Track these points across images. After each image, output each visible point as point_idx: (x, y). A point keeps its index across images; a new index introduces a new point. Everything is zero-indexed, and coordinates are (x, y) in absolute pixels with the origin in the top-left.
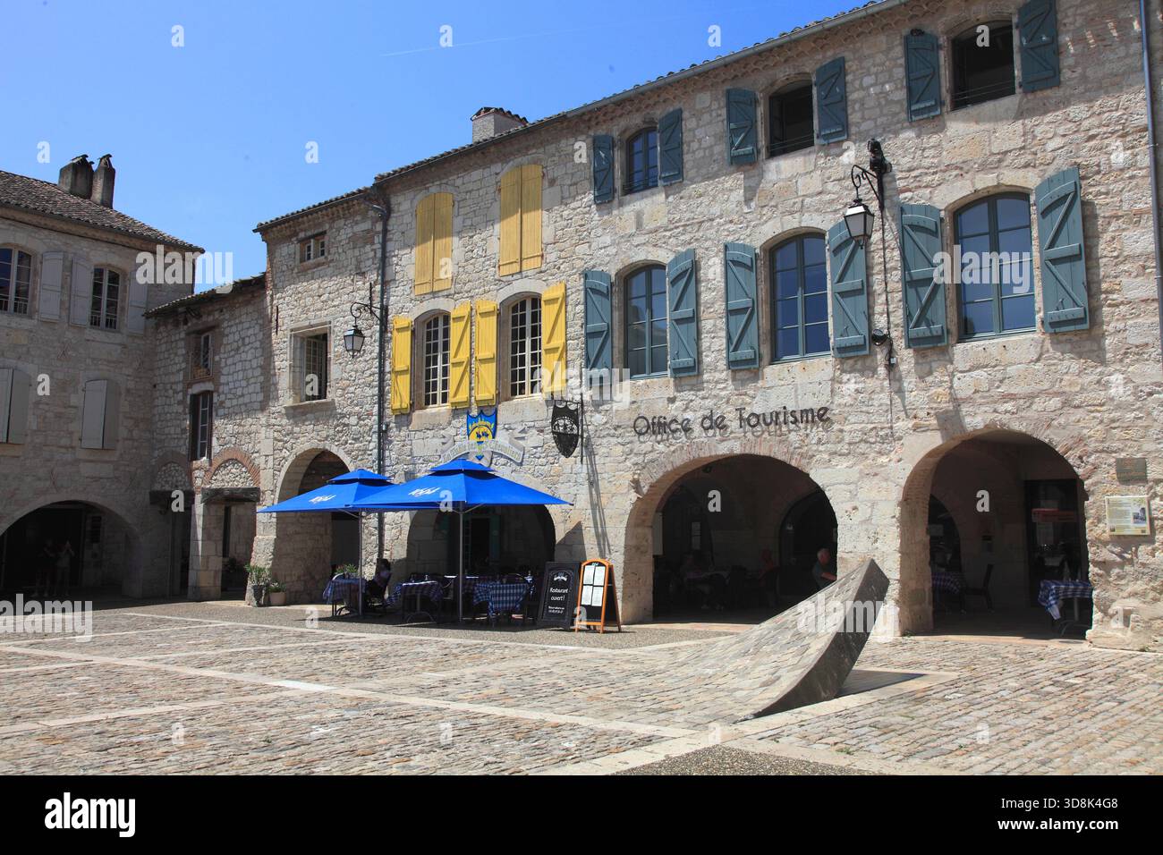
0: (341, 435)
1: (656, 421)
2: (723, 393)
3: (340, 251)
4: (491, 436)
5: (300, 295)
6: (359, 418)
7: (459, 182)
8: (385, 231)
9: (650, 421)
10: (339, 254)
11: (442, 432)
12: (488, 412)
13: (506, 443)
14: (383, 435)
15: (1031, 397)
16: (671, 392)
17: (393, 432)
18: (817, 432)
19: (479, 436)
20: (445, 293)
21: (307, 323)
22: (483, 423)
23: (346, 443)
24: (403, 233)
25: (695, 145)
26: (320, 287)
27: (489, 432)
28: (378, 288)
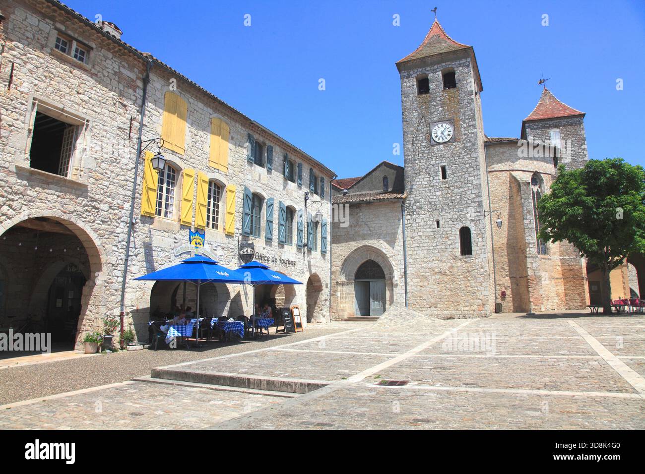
0: (88, 214)
1: (261, 255)
2: (276, 250)
4: (202, 245)
5: (52, 76)
6: (110, 208)
9: (259, 255)
11: (174, 236)
14: (131, 225)
15: (319, 267)
16: (264, 245)
17: (139, 226)
18: (294, 268)
19: (196, 244)
20: (180, 156)
21: (61, 106)
22: (198, 237)
23: (94, 222)
24: (155, 100)
26: (79, 86)
27: (201, 243)
28: (137, 125)
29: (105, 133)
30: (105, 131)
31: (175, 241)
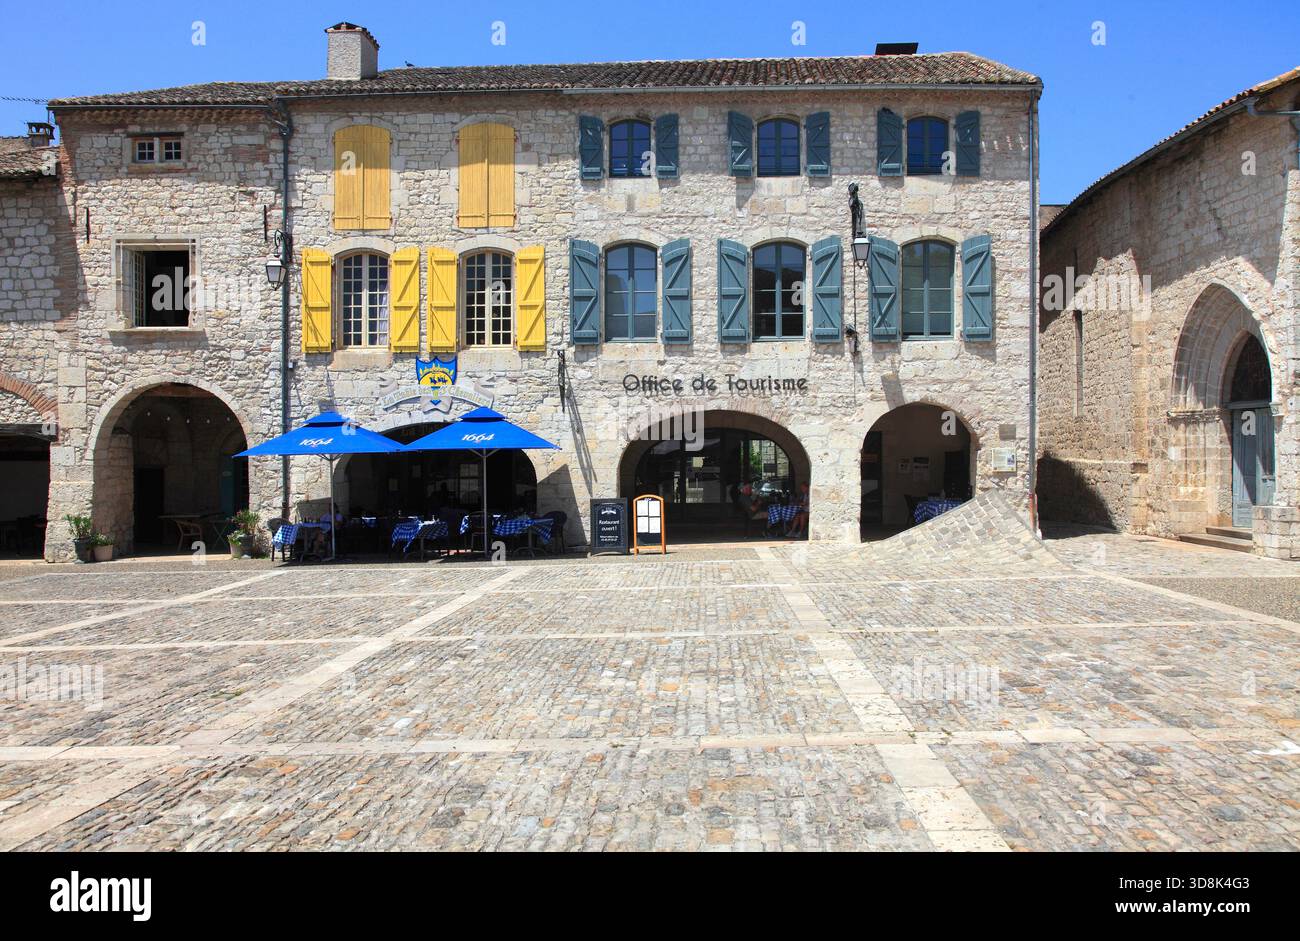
0: (215, 369)
1: (646, 379)
2: (713, 361)
3: (211, 160)
4: (450, 381)
5: (134, 201)
6: (248, 353)
7: (398, 120)
8: (286, 152)
9: (640, 379)
10: (209, 164)
11: (380, 375)
12: (445, 359)
13: (471, 390)
14: (288, 373)
15: (951, 382)
16: (662, 356)
17: (304, 370)
18: (795, 397)
19: (433, 381)
20: (381, 233)
21: (151, 236)
22: (438, 368)
23: (225, 378)
24: (313, 158)
25: (691, 150)
26: (172, 197)
27: (447, 378)
28: (278, 213)
29: (222, 249)
30: (222, 244)
31: (382, 383)
